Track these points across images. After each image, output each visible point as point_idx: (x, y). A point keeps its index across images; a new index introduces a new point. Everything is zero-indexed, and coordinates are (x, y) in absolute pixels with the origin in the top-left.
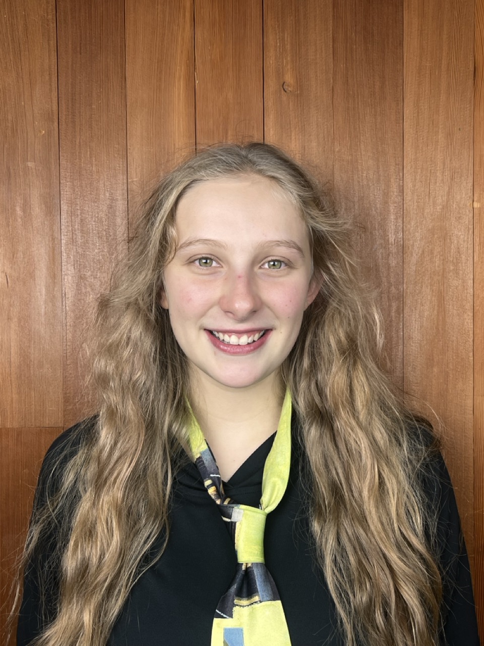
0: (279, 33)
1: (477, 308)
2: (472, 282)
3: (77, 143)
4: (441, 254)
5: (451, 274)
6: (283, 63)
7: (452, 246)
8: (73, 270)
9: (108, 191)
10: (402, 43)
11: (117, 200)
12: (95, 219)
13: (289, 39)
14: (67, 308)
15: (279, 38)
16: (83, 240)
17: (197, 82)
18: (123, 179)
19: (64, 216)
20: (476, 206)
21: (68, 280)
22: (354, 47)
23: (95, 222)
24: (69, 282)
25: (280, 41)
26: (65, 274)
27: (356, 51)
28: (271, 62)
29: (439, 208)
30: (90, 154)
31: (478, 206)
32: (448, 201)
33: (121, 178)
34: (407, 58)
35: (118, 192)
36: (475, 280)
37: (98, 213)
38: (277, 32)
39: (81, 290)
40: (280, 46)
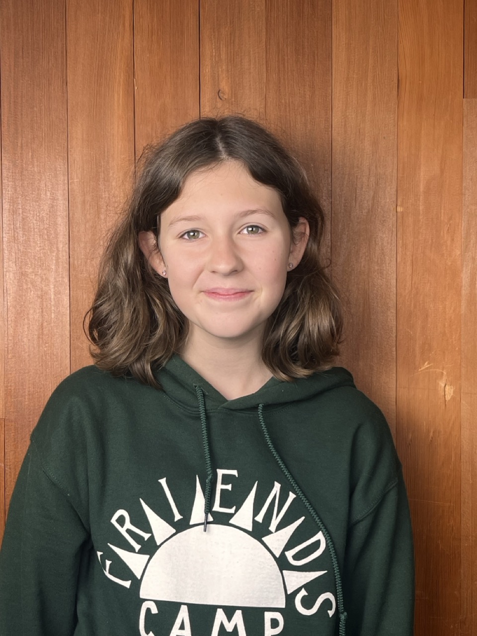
0: (215, 42)
1: (399, 306)
2: (395, 281)
3: (19, 145)
4: (367, 254)
5: (376, 273)
6: (218, 72)
7: (377, 248)
8: (15, 267)
9: (49, 191)
10: (330, 55)
11: (58, 199)
12: (37, 218)
13: (224, 49)
14: (9, 304)
15: (215, 48)
16: (24, 238)
17: (136, 88)
18: (64, 180)
19: (5, 215)
20: (399, 210)
21: (9, 277)
22: (286, 58)
23: (36, 220)
24: (10, 279)
25: (215, 51)
26: (7, 271)
27: (288, 62)
28: (207, 70)
29: (365, 211)
30: (32, 155)
31: (401, 211)
32: (373, 205)
33: (62, 178)
34: (335, 69)
35: (60, 192)
36: (398, 280)
37: (40, 213)
38: (213, 42)
39: (22, 286)
40: (215, 55)
